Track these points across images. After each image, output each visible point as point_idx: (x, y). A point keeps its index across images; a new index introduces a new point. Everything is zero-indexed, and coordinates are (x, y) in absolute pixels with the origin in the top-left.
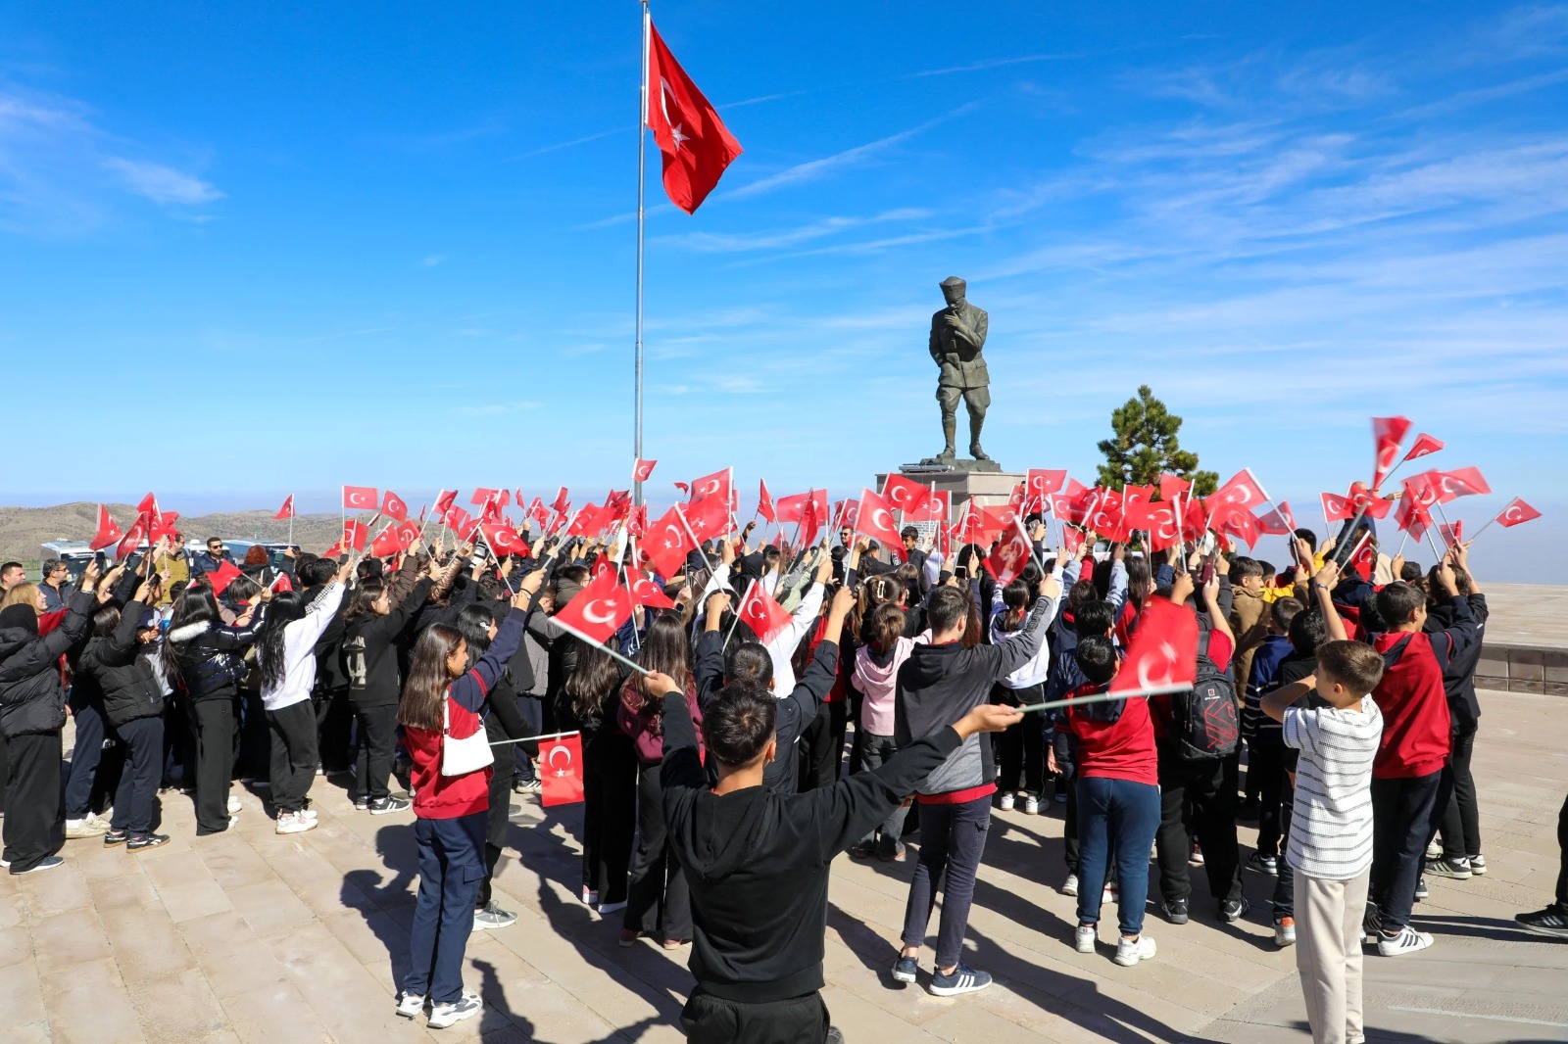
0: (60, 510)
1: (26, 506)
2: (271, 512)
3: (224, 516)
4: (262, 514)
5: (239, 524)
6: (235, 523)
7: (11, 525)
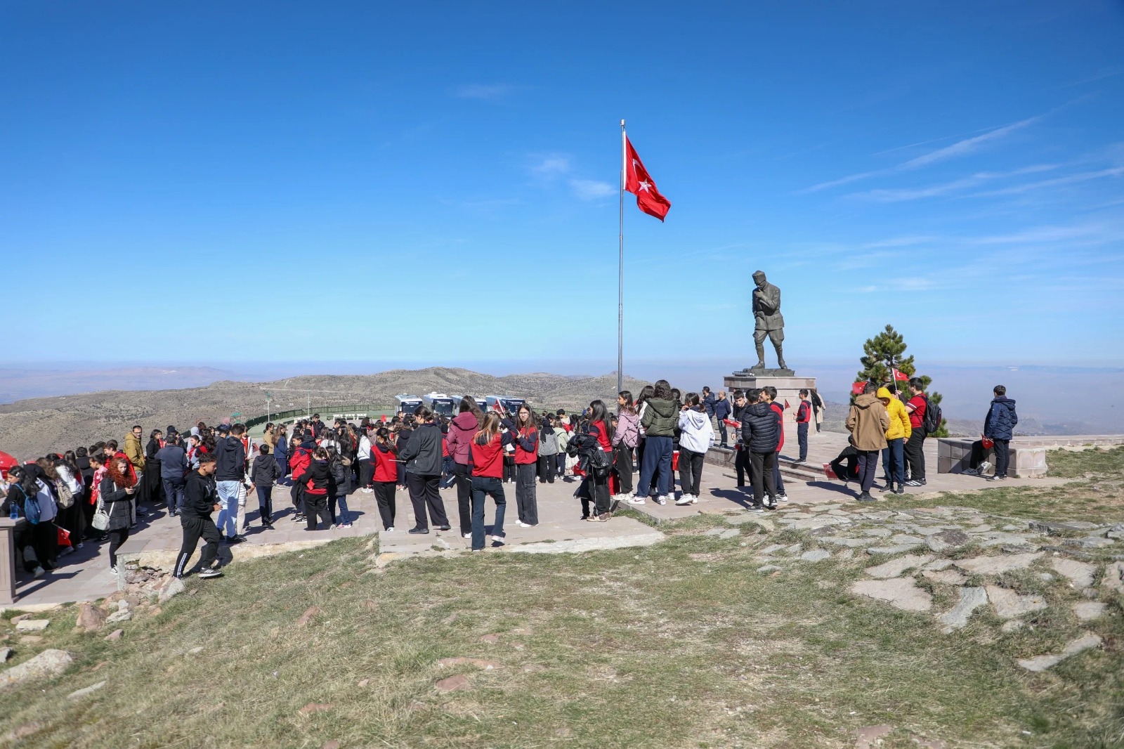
0: (426, 371)
1: (407, 369)
2: (547, 374)
3: (517, 376)
4: (540, 375)
5: (526, 382)
6: (524, 381)
7: (400, 380)
